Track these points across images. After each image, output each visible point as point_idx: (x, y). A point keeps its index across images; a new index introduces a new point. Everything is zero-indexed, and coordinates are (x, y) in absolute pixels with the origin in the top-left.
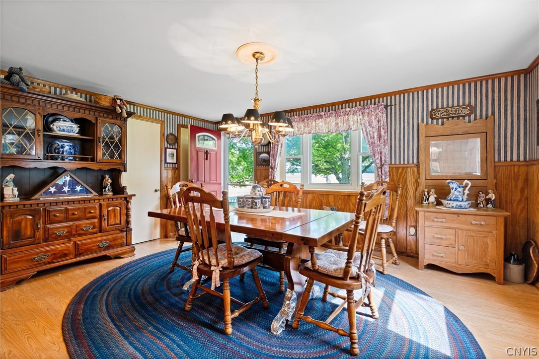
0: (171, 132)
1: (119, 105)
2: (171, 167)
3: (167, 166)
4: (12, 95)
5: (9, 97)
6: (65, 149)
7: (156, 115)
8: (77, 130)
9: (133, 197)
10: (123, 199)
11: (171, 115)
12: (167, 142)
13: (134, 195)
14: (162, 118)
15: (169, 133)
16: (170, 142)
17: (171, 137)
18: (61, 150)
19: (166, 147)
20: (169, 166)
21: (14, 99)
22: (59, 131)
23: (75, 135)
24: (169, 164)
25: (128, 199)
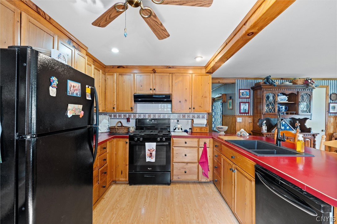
0: (333, 92)
1: (310, 83)
2: (333, 115)
3: (330, 115)
4: (268, 88)
5: (267, 89)
6: (283, 109)
7: (323, 83)
8: (287, 99)
9: (318, 135)
10: (312, 135)
11: (333, 81)
12: (331, 99)
13: (319, 134)
14: (327, 84)
15: (331, 93)
16: (332, 99)
17: (333, 95)
18: (281, 109)
19: (329, 102)
20: (331, 115)
21: (269, 89)
22: (281, 100)
23: (286, 102)
24: (331, 114)
25: (315, 136)
